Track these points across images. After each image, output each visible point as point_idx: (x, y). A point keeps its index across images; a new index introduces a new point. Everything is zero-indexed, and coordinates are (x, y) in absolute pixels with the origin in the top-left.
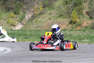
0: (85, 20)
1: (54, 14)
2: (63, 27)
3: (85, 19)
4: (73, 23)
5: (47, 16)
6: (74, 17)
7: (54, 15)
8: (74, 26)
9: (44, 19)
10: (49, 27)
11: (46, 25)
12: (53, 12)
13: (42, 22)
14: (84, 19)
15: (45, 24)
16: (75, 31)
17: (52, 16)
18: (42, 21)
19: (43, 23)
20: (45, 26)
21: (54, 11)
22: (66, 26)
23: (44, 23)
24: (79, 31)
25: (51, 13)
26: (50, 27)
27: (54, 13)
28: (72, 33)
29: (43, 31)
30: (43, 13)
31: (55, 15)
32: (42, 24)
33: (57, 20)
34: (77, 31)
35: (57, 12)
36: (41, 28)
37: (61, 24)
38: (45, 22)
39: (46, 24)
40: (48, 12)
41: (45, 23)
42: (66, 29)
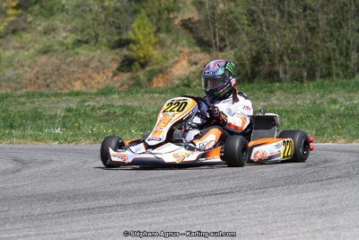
0: (181, 52)
1: (61, 30)
2: (101, 81)
3: (183, 46)
4: (136, 63)
5: (35, 41)
6: (142, 42)
7: (64, 34)
8: (142, 75)
9: (26, 53)
10: (45, 80)
11: (32, 75)
12: (58, 22)
13: (16, 65)
14: (179, 49)
15: (29, 70)
16: (146, 96)
17: (54, 37)
18: (16, 60)
19: (23, 66)
20: (31, 80)
21: (62, 21)
22: (110, 74)
23: (26, 68)
24: (163, 96)
25: (50, 28)
26: (49, 81)
27: (64, 28)
28: (136, 104)
29: (23, 100)
30: (19, 28)
31: (68, 34)
32: (17, 72)
33: (77, 54)
34: (153, 93)
35: (74, 24)
36: (13, 85)
37: (92, 68)
38: (28, 62)
39: (35, 72)
40: (40, 25)
41: (29, 66)
42: (113, 88)
